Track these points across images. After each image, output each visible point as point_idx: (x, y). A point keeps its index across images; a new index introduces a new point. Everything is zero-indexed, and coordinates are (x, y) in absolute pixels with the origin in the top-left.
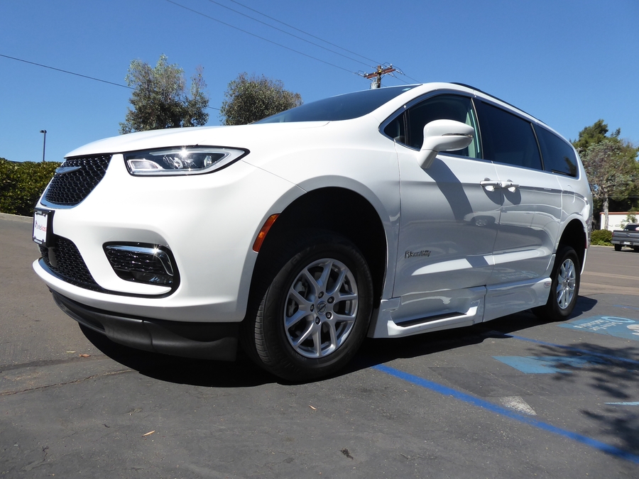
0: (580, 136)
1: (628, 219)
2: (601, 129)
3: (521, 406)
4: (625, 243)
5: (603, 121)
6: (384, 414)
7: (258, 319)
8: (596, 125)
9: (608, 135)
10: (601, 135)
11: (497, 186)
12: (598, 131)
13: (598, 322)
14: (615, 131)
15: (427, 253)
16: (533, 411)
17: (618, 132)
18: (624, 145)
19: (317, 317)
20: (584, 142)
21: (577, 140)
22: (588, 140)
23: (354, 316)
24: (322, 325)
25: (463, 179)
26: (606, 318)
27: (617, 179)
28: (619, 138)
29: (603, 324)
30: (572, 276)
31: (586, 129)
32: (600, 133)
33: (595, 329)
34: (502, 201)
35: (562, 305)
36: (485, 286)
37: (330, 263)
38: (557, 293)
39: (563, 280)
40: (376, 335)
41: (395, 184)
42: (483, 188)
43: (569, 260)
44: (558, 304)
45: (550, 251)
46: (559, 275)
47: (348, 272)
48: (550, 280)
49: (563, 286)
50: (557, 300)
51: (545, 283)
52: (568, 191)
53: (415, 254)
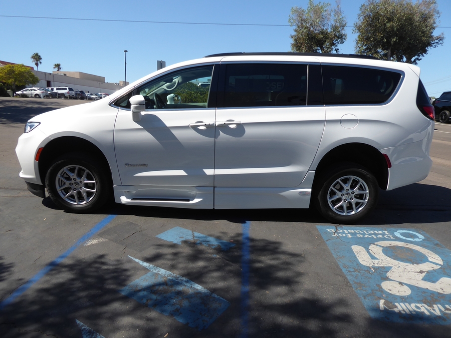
3: (93, 242)
11: (209, 127)
16: (89, 245)
25: (168, 123)
34: (216, 135)
35: (343, 212)
36: (214, 187)
37: (77, 167)
38: (329, 201)
39: (344, 192)
40: (116, 201)
41: (110, 131)
42: (195, 128)
43: (351, 176)
44: (334, 210)
45: (304, 168)
46: (331, 187)
47: (88, 171)
48: (310, 190)
49: (344, 198)
50: (331, 207)
51: (300, 192)
52: (341, 120)
53: (134, 165)
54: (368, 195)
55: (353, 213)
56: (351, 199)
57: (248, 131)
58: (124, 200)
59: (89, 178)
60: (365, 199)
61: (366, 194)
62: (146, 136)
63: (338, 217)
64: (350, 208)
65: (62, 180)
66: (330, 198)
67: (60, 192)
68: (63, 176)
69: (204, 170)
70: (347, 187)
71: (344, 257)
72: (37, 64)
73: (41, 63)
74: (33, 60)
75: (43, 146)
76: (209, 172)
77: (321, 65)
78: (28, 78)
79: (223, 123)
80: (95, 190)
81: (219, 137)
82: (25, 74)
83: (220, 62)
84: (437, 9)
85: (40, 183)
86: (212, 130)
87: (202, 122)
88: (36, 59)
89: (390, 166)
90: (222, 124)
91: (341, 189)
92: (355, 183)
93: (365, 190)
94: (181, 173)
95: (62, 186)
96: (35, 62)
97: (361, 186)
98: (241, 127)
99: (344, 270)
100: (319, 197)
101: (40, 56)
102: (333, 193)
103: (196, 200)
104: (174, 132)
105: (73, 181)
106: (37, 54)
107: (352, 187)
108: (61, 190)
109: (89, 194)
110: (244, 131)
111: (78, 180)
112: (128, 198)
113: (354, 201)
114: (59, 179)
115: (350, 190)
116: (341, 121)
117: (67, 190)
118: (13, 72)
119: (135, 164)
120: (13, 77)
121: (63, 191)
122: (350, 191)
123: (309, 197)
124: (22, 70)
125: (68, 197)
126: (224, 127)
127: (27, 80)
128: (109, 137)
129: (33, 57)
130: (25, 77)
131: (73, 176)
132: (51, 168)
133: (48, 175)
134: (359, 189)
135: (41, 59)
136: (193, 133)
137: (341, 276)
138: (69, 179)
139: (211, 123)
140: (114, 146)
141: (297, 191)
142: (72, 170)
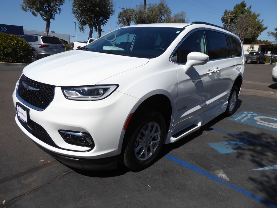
0: (234, 8)
1: (250, 47)
2: (243, 5)
3: (224, 176)
4: (249, 60)
5: (244, 2)
6: (176, 187)
7: (125, 153)
8: (241, 3)
9: (246, 8)
10: (243, 9)
12: (242, 6)
13: (243, 115)
14: (249, 7)
15: (186, 107)
16: (228, 178)
17: (250, 7)
18: (252, 13)
19: (146, 145)
20: (235, 11)
21: (233, 10)
22: (237, 11)
23: (159, 140)
24: (148, 147)
26: (245, 112)
27: (248, 31)
28: (251, 10)
29: (245, 116)
30: (235, 98)
31: (237, 5)
32: (243, 7)
33: (243, 120)
34: (214, 78)
36: (205, 112)
42: (208, 74)
48: (228, 102)
53: (181, 109)
55: (232, 109)
58: (173, 139)
69: (206, 102)
75: (134, 112)
86: (213, 75)
105: (146, 139)
116: (237, 65)
131: (148, 133)
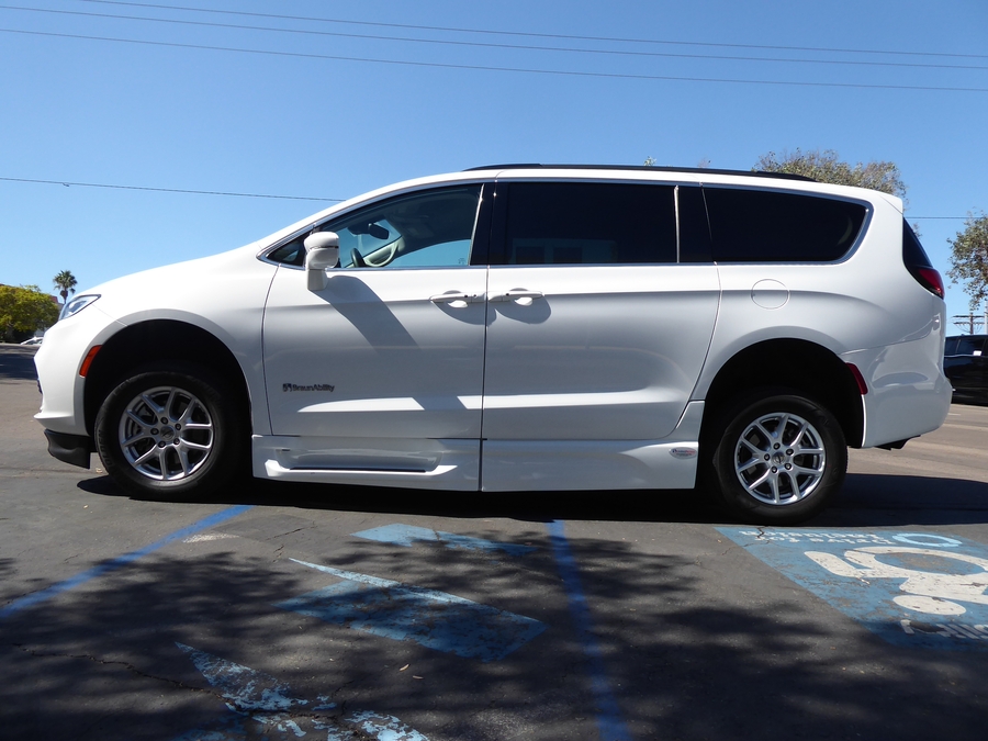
11: (473, 302)
15: (327, 387)
25: (385, 296)
34: (488, 320)
35: (772, 498)
36: (482, 440)
37: (172, 391)
38: (738, 470)
39: (771, 451)
40: (256, 474)
41: (256, 311)
42: (442, 304)
43: (783, 415)
44: (751, 493)
45: (680, 394)
46: (742, 439)
47: (197, 401)
48: (695, 445)
49: (769, 463)
50: (744, 485)
51: (674, 450)
52: (752, 291)
53: (303, 388)
54: (823, 456)
55: (794, 499)
56: (787, 466)
57: (558, 311)
58: (274, 469)
59: (198, 416)
60: (817, 468)
61: (818, 455)
62: (335, 322)
63: (760, 509)
64: (786, 488)
65: (134, 423)
66: (740, 466)
67: (125, 450)
68: (137, 414)
69: (461, 398)
70: (775, 438)
71: (792, 566)
72: (64, 294)
73: (73, 291)
74: (57, 284)
75: (101, 342)
76: (471, 402)
77: (701, 188)
78: (44, 314)
79: (504, 294)
80: (208, 447)
81: (494, 323)
82: (39, 307)
83: (495, 178)
84: (899, 180)
85: (83, 432)
86: (480, 308)
87: (458, 292)
88: (64, 283)
89: (865, 392)
90: (501, 297)
91: (763, 444)
92: (792, 431)
93: (817, 447)
94: (409, 404)
95: (132, 436)
96: (62, 289)
97: (805, 437)
98: (541, 302)
99: (799, 582)
100: (716, 461)
101: (73, 278)
102: (746, 455)
103: (441, 470)
104: (398, 313)
105: (159, 426)
106: (67, 274)
107: (787, 440)
108: (129, 446)
109: (194, 456)
110: (548, 312)
111: (172, 423)
112: (282, 464)
113: (794, 471)
114: (128, 419)
115: (782, 445)
116: (752, 293)
117: (142, 446)
118: (13, 301)
119: (306, 385)
120: (10, 313)
121: (133, 448)
122: (783, 449)
123: (693, 462)
124: (33, 298)
125: (143, 464)
126: (506, 303)
127: (40, 318)
128: (254, 324)
129: (58, 279)
130: (38, 313)
131: (161, 412)
132: (113, 392)
133: (103, 409)
134: (801, 443)
135: (76, 282)
136: (437, 315)
137: (796, 590)
138: (151, 419)
139: (479, 294)
140: (261, 343)
141: (667, 448)
142: (160, 400)
